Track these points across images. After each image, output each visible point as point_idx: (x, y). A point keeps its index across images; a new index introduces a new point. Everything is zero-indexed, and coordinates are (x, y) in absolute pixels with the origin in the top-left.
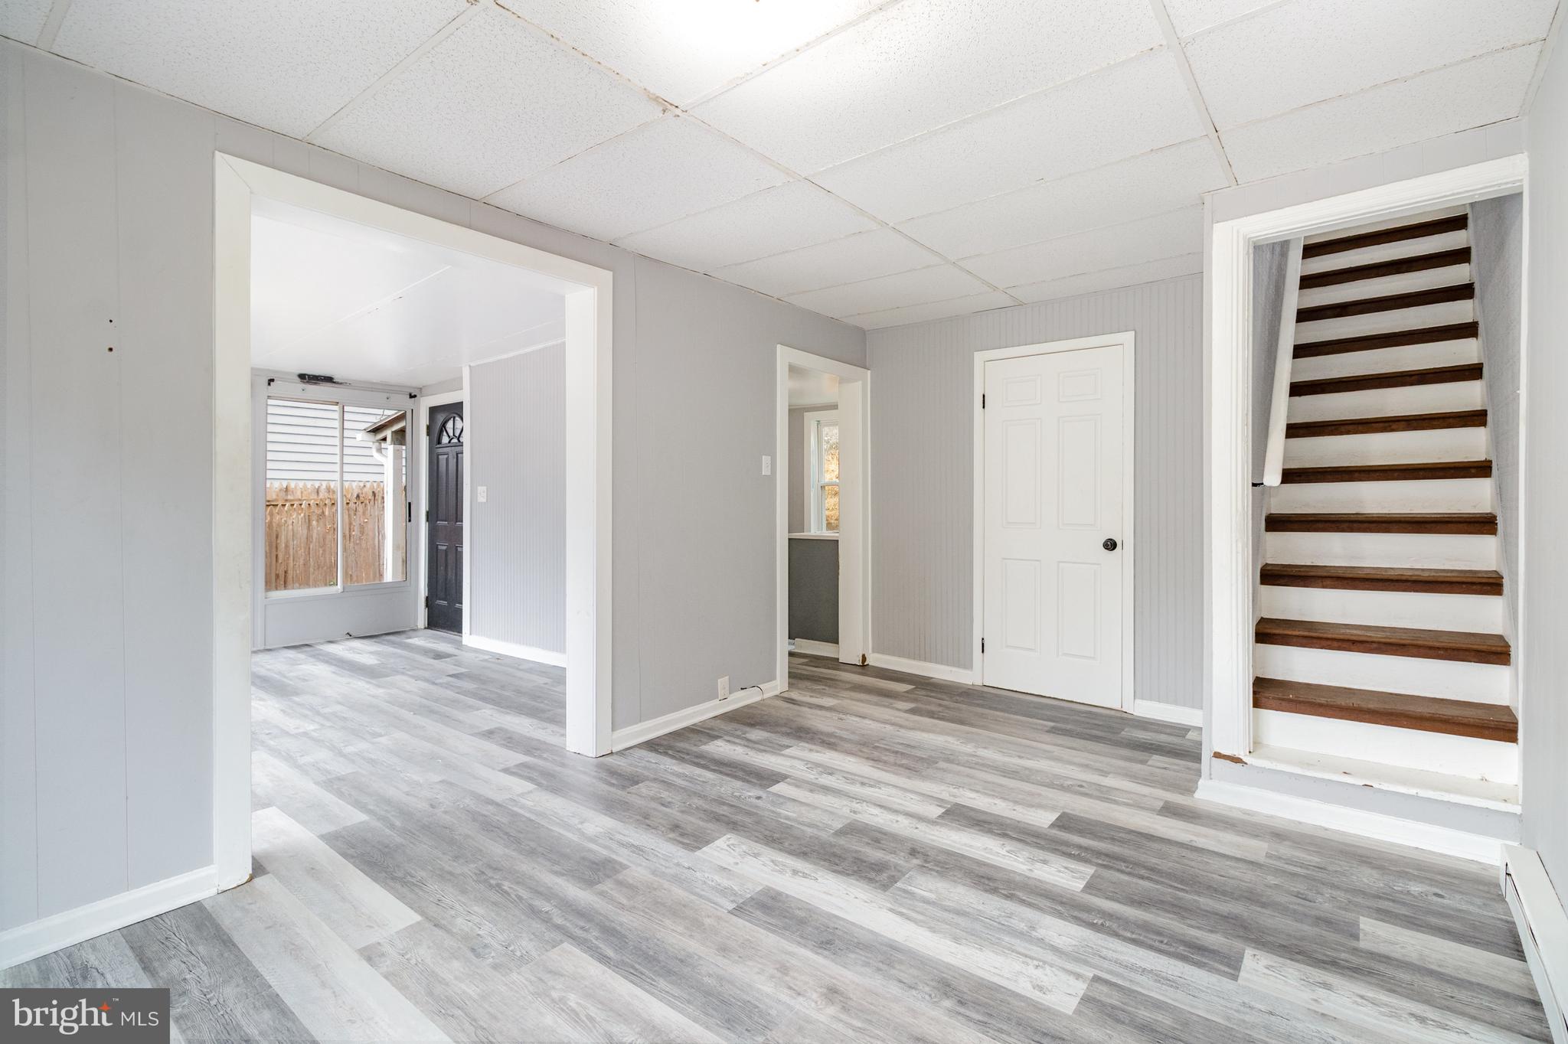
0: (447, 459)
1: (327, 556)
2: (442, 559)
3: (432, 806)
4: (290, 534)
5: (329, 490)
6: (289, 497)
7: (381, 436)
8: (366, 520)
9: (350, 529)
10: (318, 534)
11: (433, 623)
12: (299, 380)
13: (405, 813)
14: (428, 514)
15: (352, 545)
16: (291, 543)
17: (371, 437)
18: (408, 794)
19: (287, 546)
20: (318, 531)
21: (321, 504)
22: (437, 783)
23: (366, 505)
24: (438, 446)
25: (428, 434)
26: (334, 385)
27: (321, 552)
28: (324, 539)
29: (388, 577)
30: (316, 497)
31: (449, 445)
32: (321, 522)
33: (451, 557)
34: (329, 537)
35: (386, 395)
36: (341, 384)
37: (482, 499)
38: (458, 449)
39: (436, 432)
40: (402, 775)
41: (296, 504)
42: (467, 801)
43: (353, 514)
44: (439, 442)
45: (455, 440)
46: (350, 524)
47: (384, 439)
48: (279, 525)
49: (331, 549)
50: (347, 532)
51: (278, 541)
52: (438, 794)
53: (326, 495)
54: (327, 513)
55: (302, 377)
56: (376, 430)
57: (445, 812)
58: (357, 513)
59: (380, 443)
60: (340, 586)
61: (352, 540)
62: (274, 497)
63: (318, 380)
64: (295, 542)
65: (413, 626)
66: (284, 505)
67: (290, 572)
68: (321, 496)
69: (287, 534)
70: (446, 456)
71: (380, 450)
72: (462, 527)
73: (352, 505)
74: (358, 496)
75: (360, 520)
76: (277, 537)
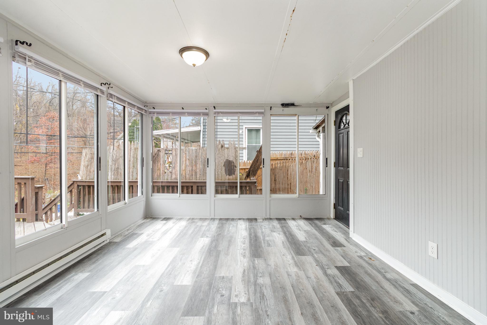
0: (343, 136)
1: (304, 178)
2: (341, 186)
4: (292, 170)
5: (305, 154)
6: (293, 156)
7: (318, 130)
8: (317, 165)
9: (312, 168)
10: (301, 170)
11: (337, 218)
12: (281, 106)
14: (335, 163)
15: (312, 174)
16: (292, 173)
17: (315, 131)
19: (291, 174)
20: (301, 169)
21: (302, 159)
23: (317, 159)
24: (339, 130)
25: (335, 125)
26: (295, 107)
27: (302, 177)
28: (303, 172)
29: (321, 192)
30: (301, 156)
31: (344, 128)
32: (302, 166)
33: (345, 186)
34: (305, 171)
35: (316, 109)
36: (297, 106)
37: (360, 155)
38: (347, 130)
39: (338, 123)
41: (294, 159)
43: (312, 163)
44: (339, 127)
45: (347, 125)
46: (312, 166)
47: (320, 132)
48: (288, 166)
49: (305, 176)
50: (311, 170)
51: (288, 172)
53: (304, 155)
54: (304, 162)
55: (283, 105)
56: (317, 128)
58: (314, 162)
59: (319, 133)
60: (297, 195)
61: (312, 173)
62: (288, 156)
63: (289, 105)
64: (293, 173)
65: (328, 216)
66: (290, 159)
67: (292, 183)
68: (303, 156)
69: (291, 170)
70: (342, 134)
71: (319, 136)
72: (349, 170)
73: (312, 159)
74: (314, 156)
75: (315, 165)
76: (288, 171)
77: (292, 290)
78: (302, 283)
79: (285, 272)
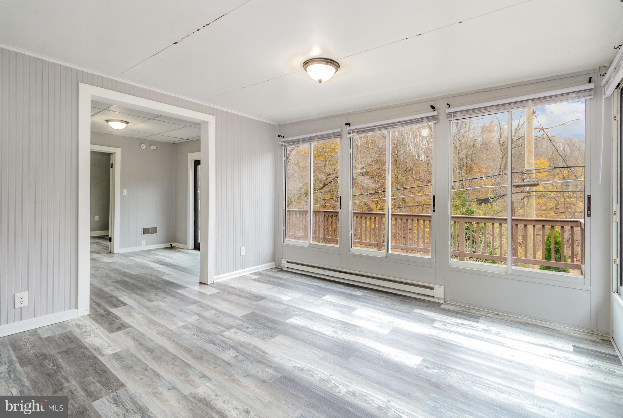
3: (157, 293)
13: (165, 292)
18: (165, 298)
22: (154, 301)
40: (168, 305)
42: (145, 294)
52: (155, 297)
57: (153, 292)
77: (186, 361)
78: (179, 375)
79: (212, 377)
